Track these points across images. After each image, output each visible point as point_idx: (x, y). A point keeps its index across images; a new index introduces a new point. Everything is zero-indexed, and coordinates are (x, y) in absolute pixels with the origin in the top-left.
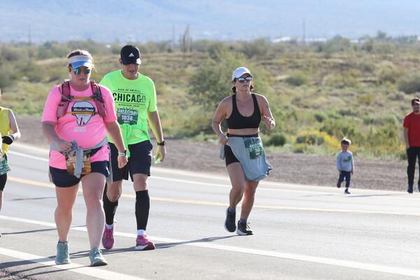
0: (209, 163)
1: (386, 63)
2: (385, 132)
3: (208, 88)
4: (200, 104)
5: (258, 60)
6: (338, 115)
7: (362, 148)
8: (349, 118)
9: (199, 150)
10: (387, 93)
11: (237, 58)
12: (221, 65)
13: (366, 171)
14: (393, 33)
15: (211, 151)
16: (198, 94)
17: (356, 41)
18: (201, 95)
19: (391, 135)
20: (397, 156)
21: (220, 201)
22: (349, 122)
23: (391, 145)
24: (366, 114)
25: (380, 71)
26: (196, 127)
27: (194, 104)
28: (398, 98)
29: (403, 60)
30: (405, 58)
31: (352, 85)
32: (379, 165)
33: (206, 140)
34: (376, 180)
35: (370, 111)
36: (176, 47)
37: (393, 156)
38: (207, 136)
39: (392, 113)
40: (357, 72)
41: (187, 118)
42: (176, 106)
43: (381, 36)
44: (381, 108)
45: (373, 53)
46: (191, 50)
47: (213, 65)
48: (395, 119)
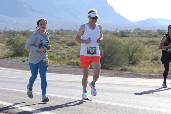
0: (12, 66)
1: (63, 37)
2: (62, 57)
3: (12, 44)
4: (9, 49)
5: (26, 36)
6: (49, 52)
7: (56, 62)
8: (52, 53)
9: (9, 62)
10: (63, 46)
11: (20, 35)
12: (15, 37)
13: (57, 68)
14: (65, 29)
15: (13, 62)
16: (9, 46)
17: (54, 31)
18: (10, 46)
19: (64, 58)
20: (66, 64)
21: (15, 77)
22: (53, 54)
23: (64, 61)
24: (57, 52)
25: (61, 40)
26: (8, 55)
27: (7, 49)
28: (66, 48)
29: (68, 37)
30: (68, 36)
31: (53, 44)
32: (61, 67)
33: (11, 59)
34: (60, 71)
35: (59, 51)
36: (2, 32)
37: (65, 64)
38: (11, 58)
39: (65, 52)
40: (54, 40)
41: (5, 53)
42: (2, 49)
43: (62, 30)
44: (61, 51)
45: (59, 35)
46: (7, 33)
47: (13, 37)
48: (65, 53)
